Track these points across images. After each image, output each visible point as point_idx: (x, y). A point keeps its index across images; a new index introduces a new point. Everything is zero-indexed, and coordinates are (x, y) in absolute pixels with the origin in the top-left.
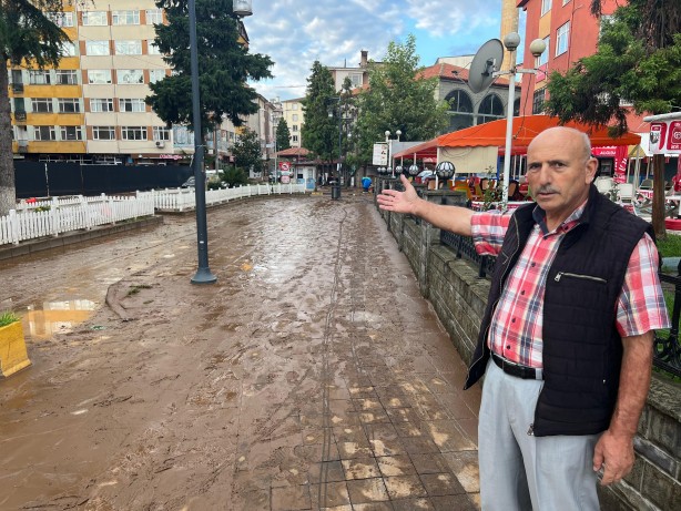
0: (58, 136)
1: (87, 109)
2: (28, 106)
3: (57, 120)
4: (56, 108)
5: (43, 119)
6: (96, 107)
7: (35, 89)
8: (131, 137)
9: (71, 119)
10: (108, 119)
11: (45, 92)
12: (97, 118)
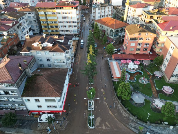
0: (55, 31)
1: (59, 27)
2: (50, 27)
3: (55, 29)
4: (54, 27)
5: (52, 29)
6: (61, 27)
7: (51, 24)
8: (66, 31)
9: (57, 29)
10: (63, 29)
11: (52, 24)
12: (61, 29)
